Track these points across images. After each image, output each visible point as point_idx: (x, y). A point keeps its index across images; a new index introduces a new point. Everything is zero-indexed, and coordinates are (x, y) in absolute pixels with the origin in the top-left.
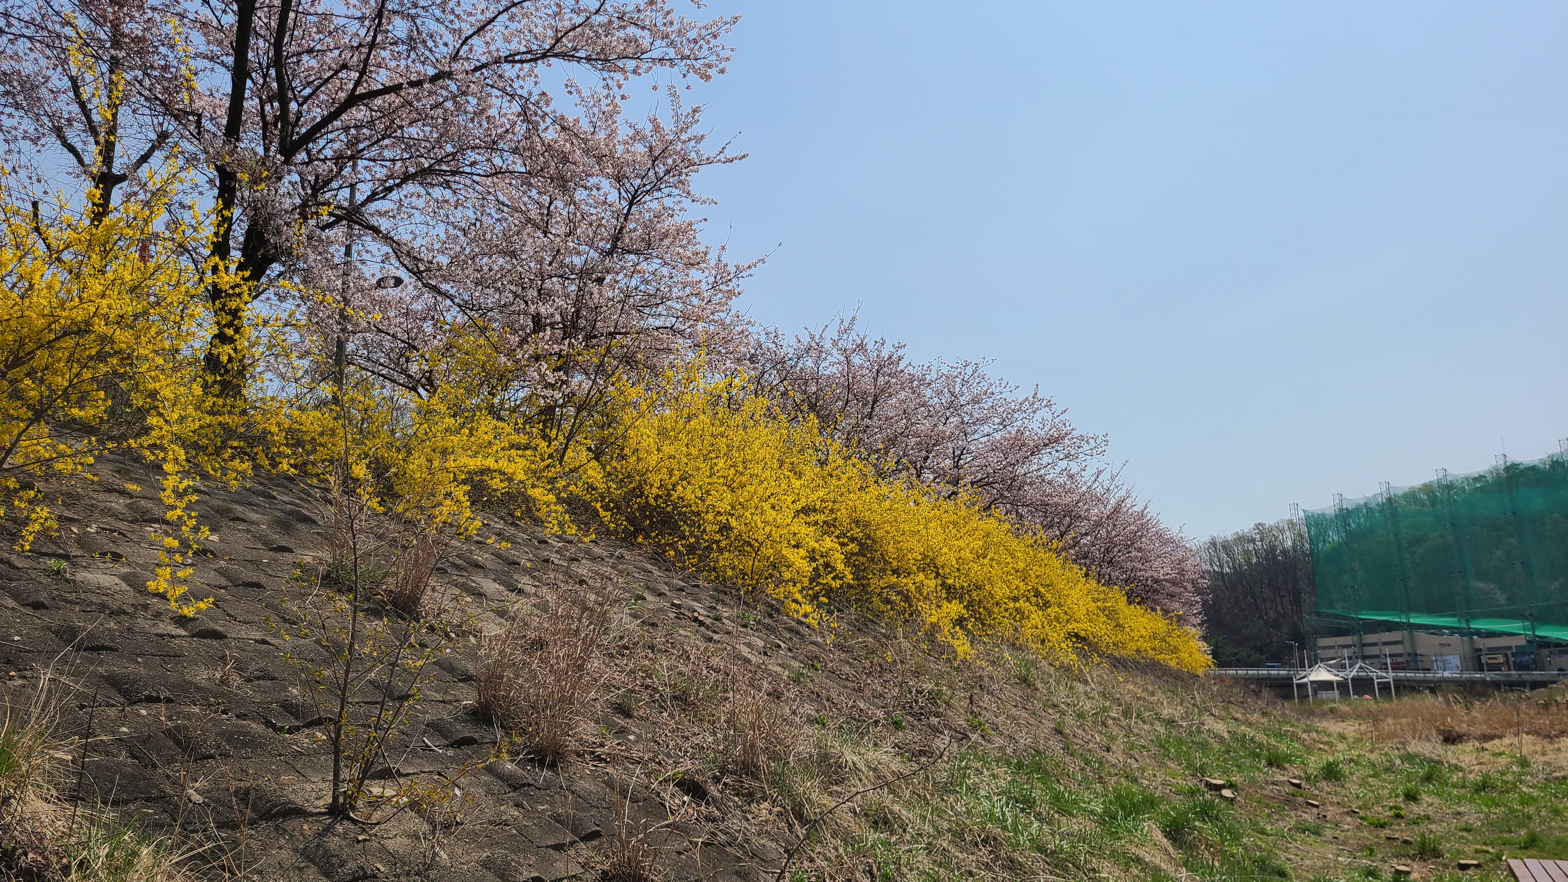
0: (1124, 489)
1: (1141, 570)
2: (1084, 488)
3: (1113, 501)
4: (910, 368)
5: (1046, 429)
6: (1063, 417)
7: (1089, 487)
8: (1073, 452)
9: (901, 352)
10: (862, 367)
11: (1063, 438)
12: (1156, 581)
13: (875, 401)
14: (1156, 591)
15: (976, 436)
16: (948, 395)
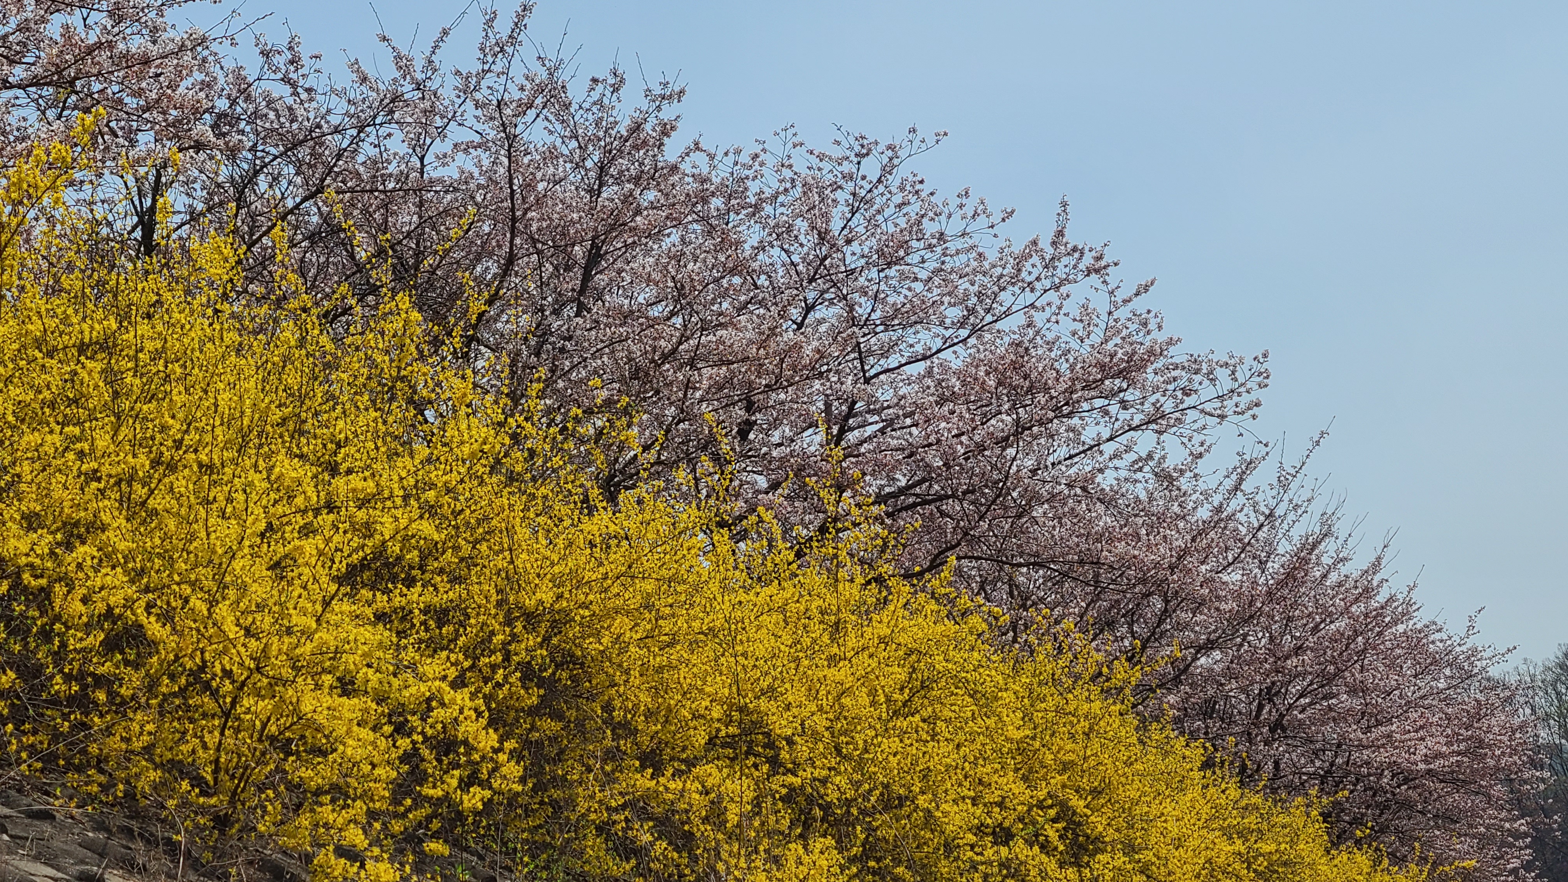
0: (1316, 509)
1: (1361, 746)
2: (1204, 513)
3: (1283, 547)
4: (699, 158)
5: (1096, 338)
6: (1140, 305)
7: (1219, 510)
8: (1168, 406)
9: (668, 113)
10: (551, 155)
11: (1141, 367)
12: (1407, 778)
13: (595, 257)
14: (1406, 805)
15: (893, 361)
16: (809, 240)
